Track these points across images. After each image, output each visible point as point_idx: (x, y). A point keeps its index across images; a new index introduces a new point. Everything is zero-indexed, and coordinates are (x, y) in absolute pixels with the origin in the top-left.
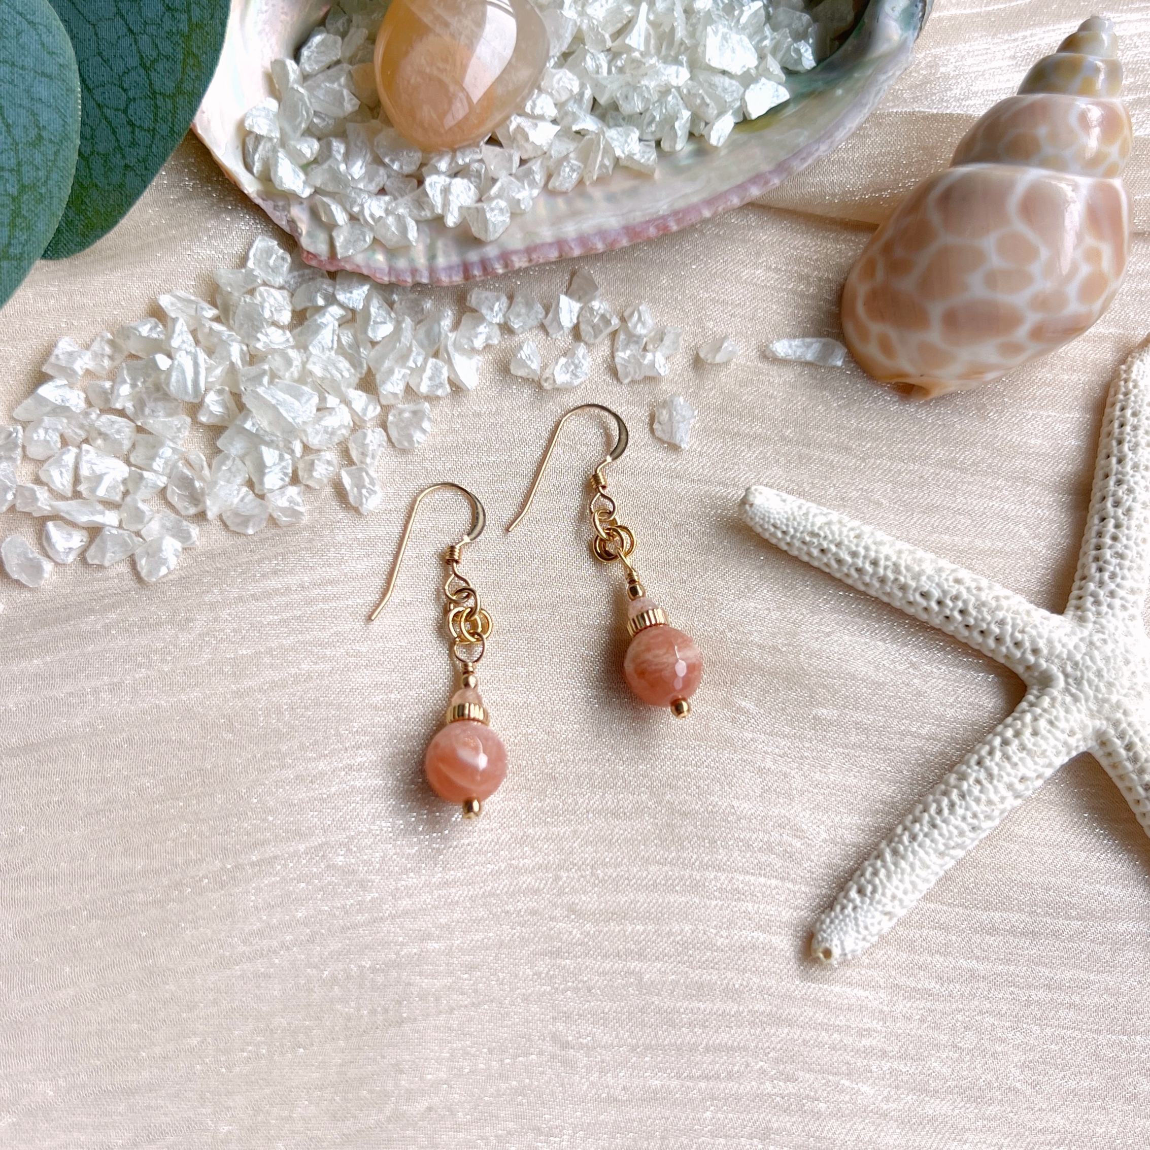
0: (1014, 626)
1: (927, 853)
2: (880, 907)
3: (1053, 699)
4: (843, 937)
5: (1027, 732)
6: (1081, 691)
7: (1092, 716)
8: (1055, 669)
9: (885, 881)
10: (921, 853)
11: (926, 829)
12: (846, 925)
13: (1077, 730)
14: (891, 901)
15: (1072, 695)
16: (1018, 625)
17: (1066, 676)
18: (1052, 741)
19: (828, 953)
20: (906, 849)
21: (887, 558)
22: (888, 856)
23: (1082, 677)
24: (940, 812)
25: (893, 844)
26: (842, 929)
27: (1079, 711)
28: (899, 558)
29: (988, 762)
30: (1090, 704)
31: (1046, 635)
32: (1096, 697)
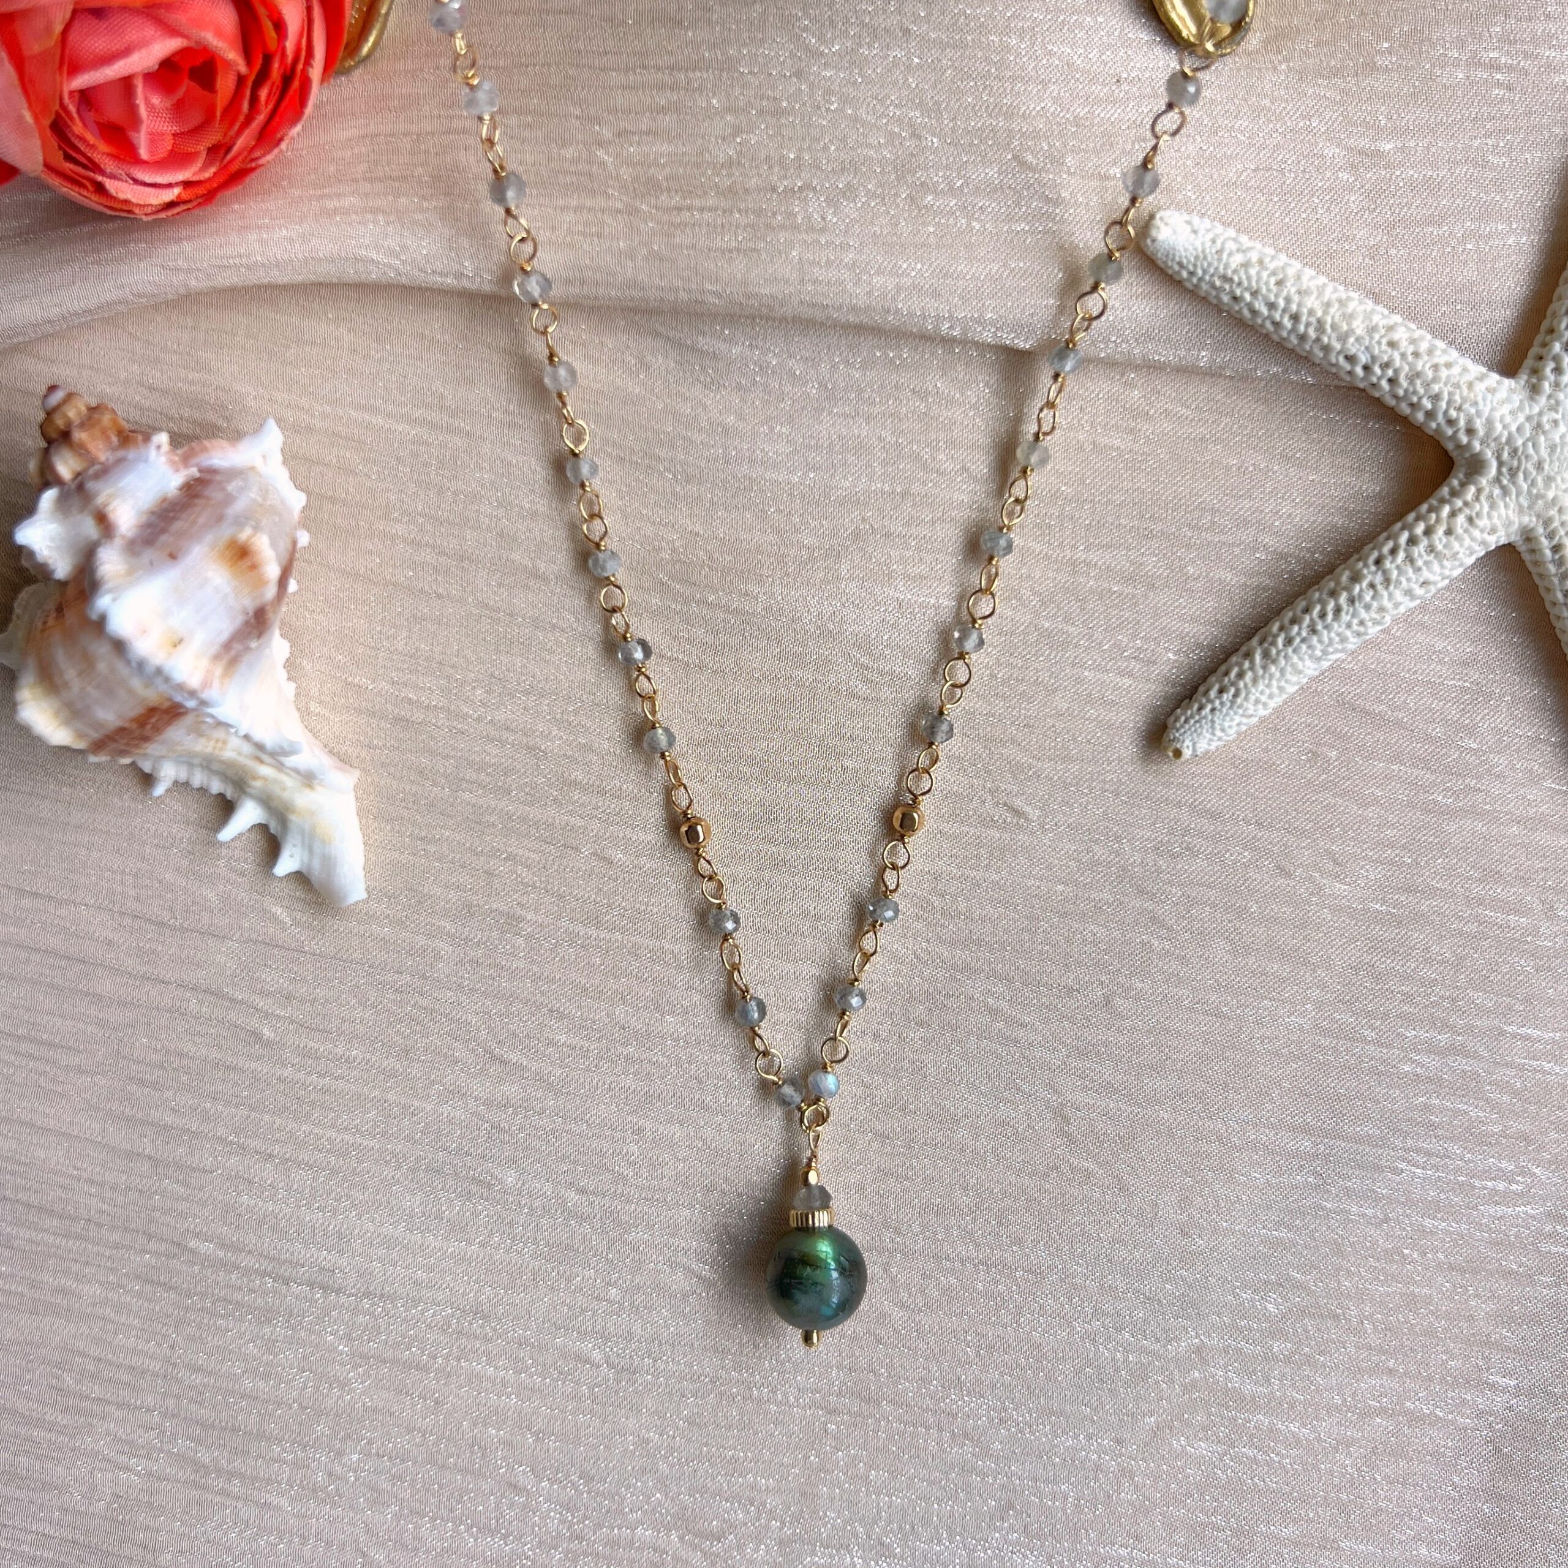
0: (1449, 403)
1: (1301, 659)
2: (1241, 711)
3: (1479, 491)
4: (1196, 739)
5: (1440, 531)
6: (1514, 483)
7: (1521, 510)
8: (1489, 454)
9: (1250, 685)
10: (1295, 659)
11: (1304, 634)
12: (1201, 726)
13: (1500, 527)
14: (1254, 705)
15: (1503, 488)
16: (1455, 401)
17: (1501, 464)
18: (1467, 541)
19: (1178, 753)
20: (1278, 652)
21: (1311, 312)
22: (1258, 658)
23: (1518, 468)
24: (1323, 615)
25: (1266, 645)
26: (1196, 731)
27: (1506, 506)
28: (1325, 312)
29: (1388, 564)
30: (1522, 499)
31: (1486, 414)
32: (1529, 492)
